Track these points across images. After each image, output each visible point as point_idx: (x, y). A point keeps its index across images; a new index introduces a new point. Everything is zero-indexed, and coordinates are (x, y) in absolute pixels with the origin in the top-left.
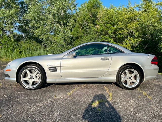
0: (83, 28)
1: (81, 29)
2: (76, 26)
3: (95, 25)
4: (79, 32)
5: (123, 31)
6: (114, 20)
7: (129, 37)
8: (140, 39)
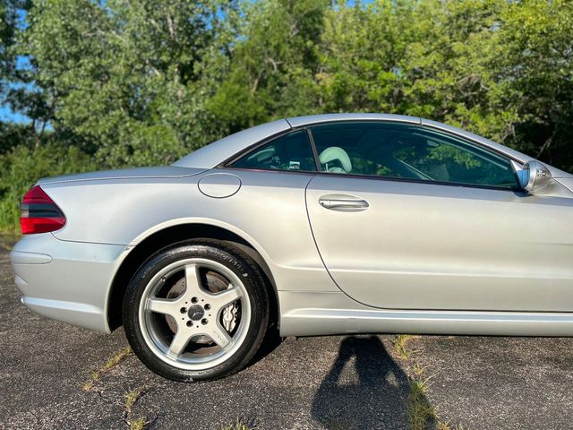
0: (262, 84)
1: (257, 90)
2: (233, 75)
3: (314, 72)
4: (245, 100)
5: (431, 81)
6: (392, 42)
7: (461, 108)
8: (517, 115)
